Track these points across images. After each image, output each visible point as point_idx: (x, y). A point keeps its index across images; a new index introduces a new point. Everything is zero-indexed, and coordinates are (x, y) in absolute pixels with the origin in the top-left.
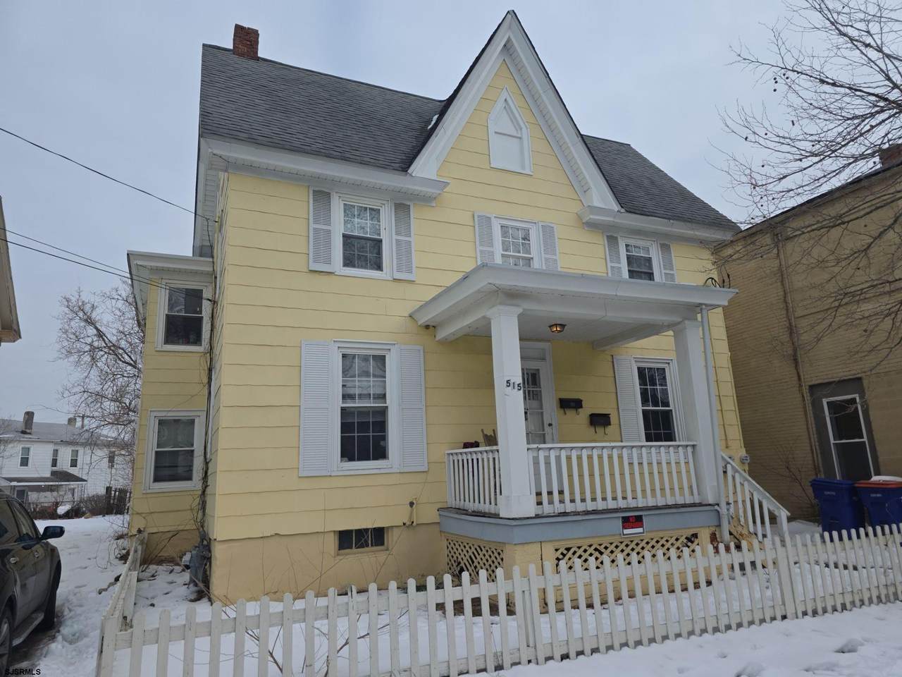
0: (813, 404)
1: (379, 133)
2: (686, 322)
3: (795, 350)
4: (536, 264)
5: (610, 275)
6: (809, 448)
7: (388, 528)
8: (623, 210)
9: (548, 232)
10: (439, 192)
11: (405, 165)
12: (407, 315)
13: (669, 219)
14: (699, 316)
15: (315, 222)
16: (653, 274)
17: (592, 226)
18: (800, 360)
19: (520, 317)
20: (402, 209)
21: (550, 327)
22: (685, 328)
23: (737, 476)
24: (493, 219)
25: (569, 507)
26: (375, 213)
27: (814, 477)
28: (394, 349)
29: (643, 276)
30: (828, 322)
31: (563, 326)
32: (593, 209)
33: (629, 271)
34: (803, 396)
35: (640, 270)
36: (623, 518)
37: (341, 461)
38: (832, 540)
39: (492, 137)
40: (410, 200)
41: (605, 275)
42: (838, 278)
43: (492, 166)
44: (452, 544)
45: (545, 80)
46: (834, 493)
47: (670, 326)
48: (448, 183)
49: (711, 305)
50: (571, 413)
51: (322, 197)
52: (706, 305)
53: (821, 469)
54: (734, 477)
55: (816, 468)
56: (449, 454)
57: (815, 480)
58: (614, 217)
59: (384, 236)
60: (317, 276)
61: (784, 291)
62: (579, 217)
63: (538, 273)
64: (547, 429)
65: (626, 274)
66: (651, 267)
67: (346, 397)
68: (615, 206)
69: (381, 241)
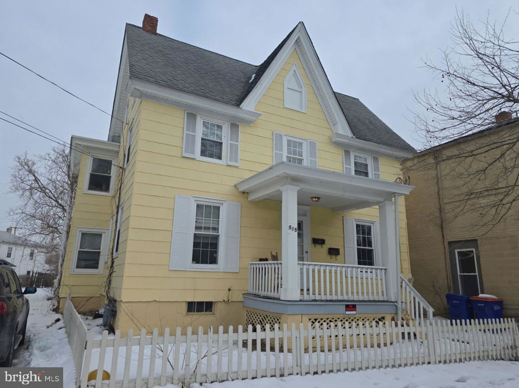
0: (450, 252)
1: (223, 83)
2: (386, 202)
3: (442, 222)
4: (305, 163)
5: (345, 172)
6: (446, 276)
7: (215, 302)
8: (354, 137)
9: (313, 145)
10: (255, 119)
11: (239, 102)
12: (233, 185)
13: (379, 144)
14: (393, 198)
15: (187, 130)
16: (368, 173)
17: (337, 144)
18: (444, 227)
19: (298, 192)
20: (234, 126)
21: (312, 198)
22: (385, 205)
23: (408, 287)
24: (283, 135)
25: (318, 297)
26: (220, 127)
27: (448, 293)
28: (225, 204)
29: (363, 173)
30: (461, 208)
31: (319, 198)
32: (338, 135)
33: (355, 170)
34: (445, 247)
35: (362, 170)
36: (346, 305)
37: (192, 263)
38: (456, 324)
39: (286, 91)
40: (239, 122)
41: (342, 172)
42: (469, 184)
43: (285, 106)
44: (250, 314)
45: (317, 62)
46: (458, 302)
47: (376, 203)
48: (261, 115)
49: (400, 194)
50: (318, 246)
51: (192, 117)
52: (397, 193)
53: (452, 289)
54: (406, 288)
55: (449, 288)
56: (251, 264)
57: (448, 294)
58: (349, 140)
59: (224, 141)
60: (185, 159)
61: (438, 188)
62: (330, 139)
63: (305, 168)
64: (305, 254)
65: (353, 173)
66: (367, 169)
67: (197, 228)
68: (350, 134)
69: (221, 144)
